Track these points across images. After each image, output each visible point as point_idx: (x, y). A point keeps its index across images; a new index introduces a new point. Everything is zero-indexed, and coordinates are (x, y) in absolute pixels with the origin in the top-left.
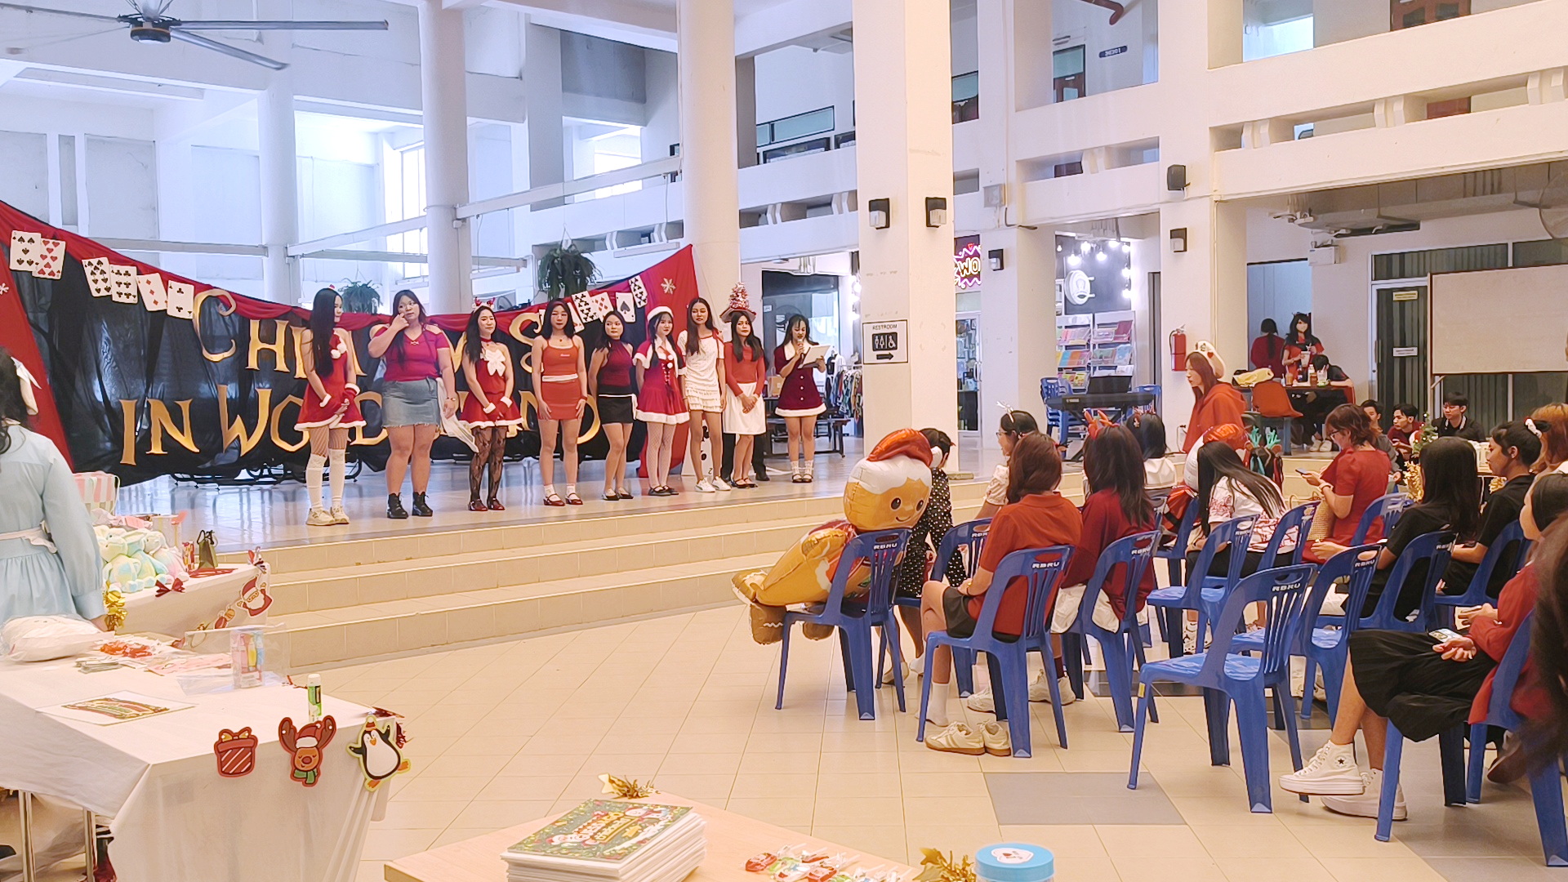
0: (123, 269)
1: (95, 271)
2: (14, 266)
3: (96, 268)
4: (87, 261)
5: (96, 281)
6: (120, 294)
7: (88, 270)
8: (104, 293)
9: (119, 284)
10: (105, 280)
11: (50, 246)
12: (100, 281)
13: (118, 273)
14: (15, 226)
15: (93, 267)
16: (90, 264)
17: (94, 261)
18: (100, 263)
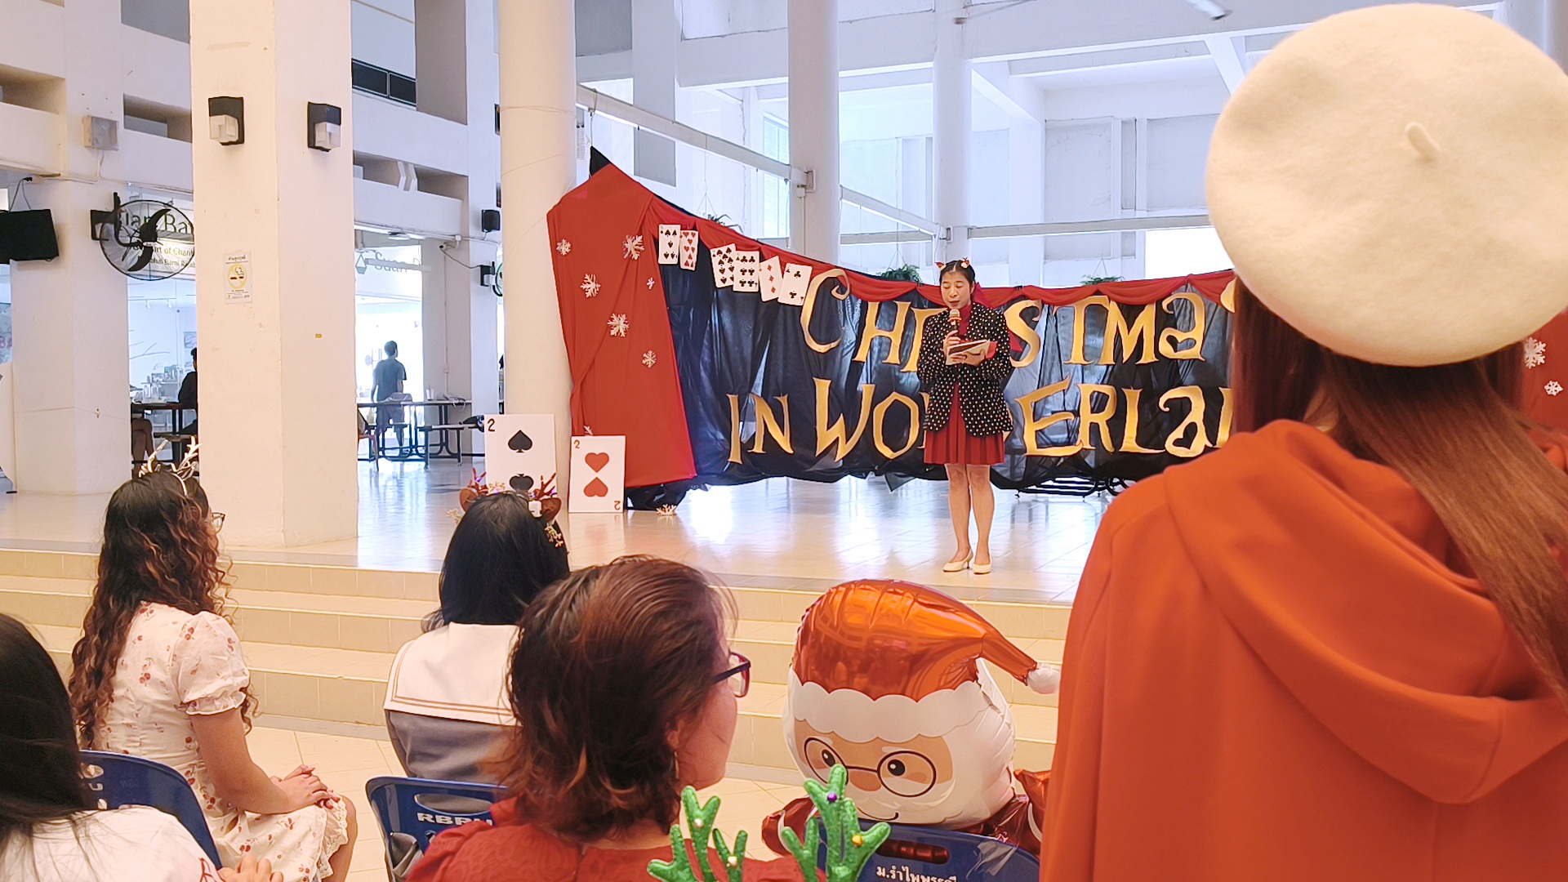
0: (748, 255)
1: (723, 260)
2: (662, 260)
3: (725, 257)
4: (716, 250)
5: (722, 271)
6: (743, 283)
7: (715, 261)
8: (729, 283)
9: (743, 272)
10: (732, 269)
11: (690, 237)
12: (727, 270)
13: (744, 260)
14: (664, 219)
15: (722, 256)
16: (720, 252)
17: (724, 249)
18: (729, 251)
